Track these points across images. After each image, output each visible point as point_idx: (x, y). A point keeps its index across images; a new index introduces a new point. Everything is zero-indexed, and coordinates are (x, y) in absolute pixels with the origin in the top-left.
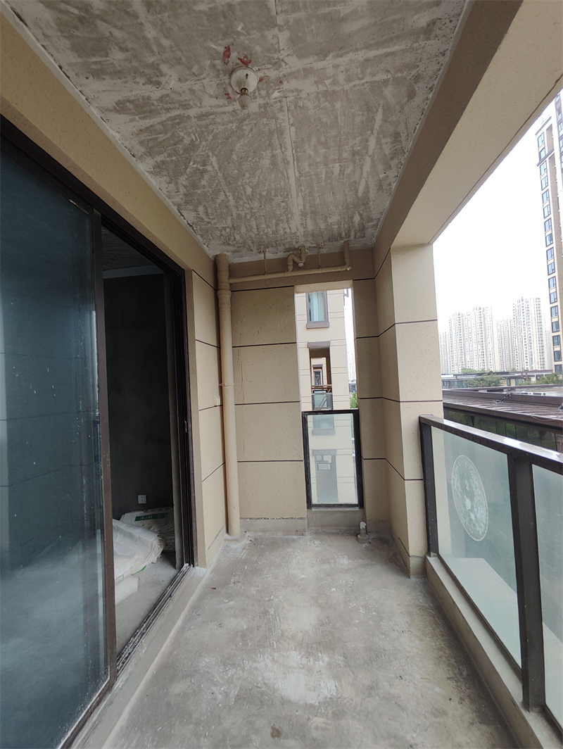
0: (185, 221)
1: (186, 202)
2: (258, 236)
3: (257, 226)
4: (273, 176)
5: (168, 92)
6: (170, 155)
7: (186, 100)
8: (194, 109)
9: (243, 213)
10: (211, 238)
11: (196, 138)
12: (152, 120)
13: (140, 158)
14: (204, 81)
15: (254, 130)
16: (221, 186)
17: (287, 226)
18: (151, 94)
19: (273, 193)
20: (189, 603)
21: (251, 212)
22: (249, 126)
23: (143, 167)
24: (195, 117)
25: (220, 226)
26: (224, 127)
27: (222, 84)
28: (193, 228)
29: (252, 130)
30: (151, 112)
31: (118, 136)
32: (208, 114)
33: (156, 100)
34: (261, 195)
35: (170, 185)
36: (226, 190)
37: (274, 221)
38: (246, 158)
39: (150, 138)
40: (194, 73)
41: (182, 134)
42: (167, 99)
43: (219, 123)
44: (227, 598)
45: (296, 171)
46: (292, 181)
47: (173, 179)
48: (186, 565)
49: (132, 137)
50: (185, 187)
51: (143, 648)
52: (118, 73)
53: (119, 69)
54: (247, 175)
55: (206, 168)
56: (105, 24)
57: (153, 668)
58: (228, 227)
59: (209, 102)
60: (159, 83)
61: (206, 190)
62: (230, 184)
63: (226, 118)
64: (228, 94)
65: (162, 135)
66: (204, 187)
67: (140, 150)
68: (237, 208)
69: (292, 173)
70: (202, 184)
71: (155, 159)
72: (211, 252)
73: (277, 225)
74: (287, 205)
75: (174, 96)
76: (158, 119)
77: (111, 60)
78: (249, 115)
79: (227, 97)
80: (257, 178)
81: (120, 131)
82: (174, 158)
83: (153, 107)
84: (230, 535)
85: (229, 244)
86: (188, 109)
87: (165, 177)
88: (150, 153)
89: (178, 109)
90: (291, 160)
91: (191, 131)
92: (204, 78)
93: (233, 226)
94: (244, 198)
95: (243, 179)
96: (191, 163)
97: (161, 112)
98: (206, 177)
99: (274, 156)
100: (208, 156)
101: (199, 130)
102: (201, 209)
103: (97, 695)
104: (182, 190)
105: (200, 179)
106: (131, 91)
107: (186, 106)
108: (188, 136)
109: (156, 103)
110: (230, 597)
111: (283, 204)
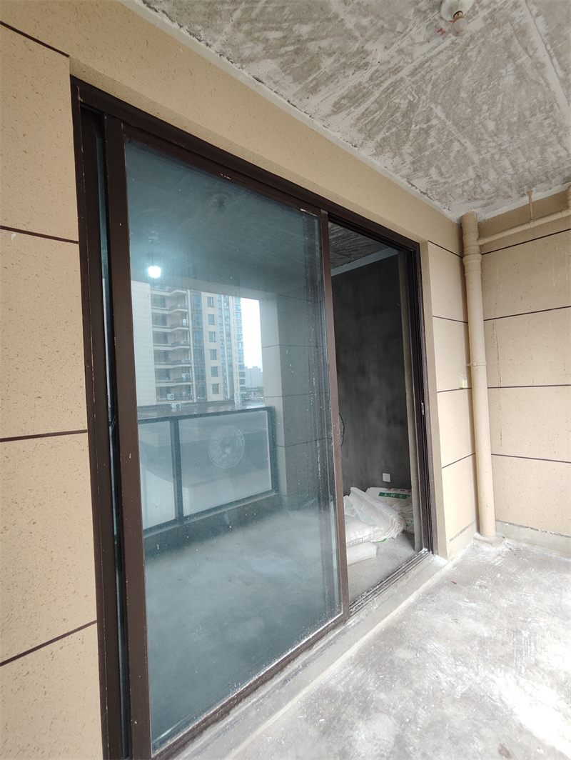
0: (417, 190)
1: (415, 170)
2: (515, 176)
3: (512, 164)
4: (523, 93)
5: (377, 66)
6: (389, 129)
7: (396, 64)
8: (406, 69)
9: (488, 156)
10: (451, 199)
11: (413, 96)
12: (366, 104)
13: (361, 146)
14: (411, 33)
15: (484, 51)
16: (453, 135)
17: (559, 147)
18: (361, 79)
19: (527, 114)
20: (425, 585)
21: (500, 150)
22: (476, 49)
23: (365, 153)
24: (408, 76)
25: (459, 182)
26: (443, 68)
27: (432, 23)
28: (428, 195)
29: (480, 51)
30: (363, 96)
31: (338, 135)
32: (422, 65)
33: (367, 82)
34: (510, 124)
35: (395, 159)
36: (461, 137)
37: (537, 149)
38: (479, 89)
39: (367, 121)
40: (399, 32)
41: (397, 101)
42: (377, 74)
43: (437, 67)
44: (468, 598)
45: (558, 70)
46: (556, 86)
47: (397, 152)
48: (425, 549)
49: (351, 129)
50: (411, 154)
51: (374, 605)
52: (331, 78)
53: (330, 73)
54: (485, 107)
55: (430, 123)
56: (314, 42)
57: (382, 625)
58: (471, 179)
59: (419, 52)
60: (366, 64)
61: (435, 148)
62: (463, 128)
63: (443, 57)
64: (441, 30)
65: (378, 113)
66: (432, 145)
67: (359, 138)
68: (478, 152)
69: (553, 75)
70: (429, 143)
71: (375, 140)
72: (454, 216)
73: (543, 151)
74: (554, 121)
75: (384, 68)
76: (372, 99)
77: (323, 70)
78: (472, 37)
79: (440, 33)
80: (499, 105)
81: (340, 130)
82: (394, 130)
83: (365, 91)
84: (481, 535)
85: (476, 199)
86: (399, 72)
87: (388, 154)
88: (369, 136)
89: (389, 77)
90: (546, 60)
91: (406, 92)
92: (411, 30)
93: (477, 176)
94: (486, 136)
95: (480, 116)
96: (413, 126)
97: (374, 90)
98: (433, 133)
99: (518, 67)
100: (431, 109)
101: (414, 86)
102: (433, 171)
103: (333, 620)
104: (408, 159)
105: (425, 139)
106: (344, 87)
107: (396, 70)
108: (405, 100)
109: (367, 85)
110: (472, 598)
111: (548, 121)
